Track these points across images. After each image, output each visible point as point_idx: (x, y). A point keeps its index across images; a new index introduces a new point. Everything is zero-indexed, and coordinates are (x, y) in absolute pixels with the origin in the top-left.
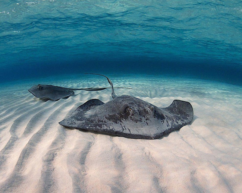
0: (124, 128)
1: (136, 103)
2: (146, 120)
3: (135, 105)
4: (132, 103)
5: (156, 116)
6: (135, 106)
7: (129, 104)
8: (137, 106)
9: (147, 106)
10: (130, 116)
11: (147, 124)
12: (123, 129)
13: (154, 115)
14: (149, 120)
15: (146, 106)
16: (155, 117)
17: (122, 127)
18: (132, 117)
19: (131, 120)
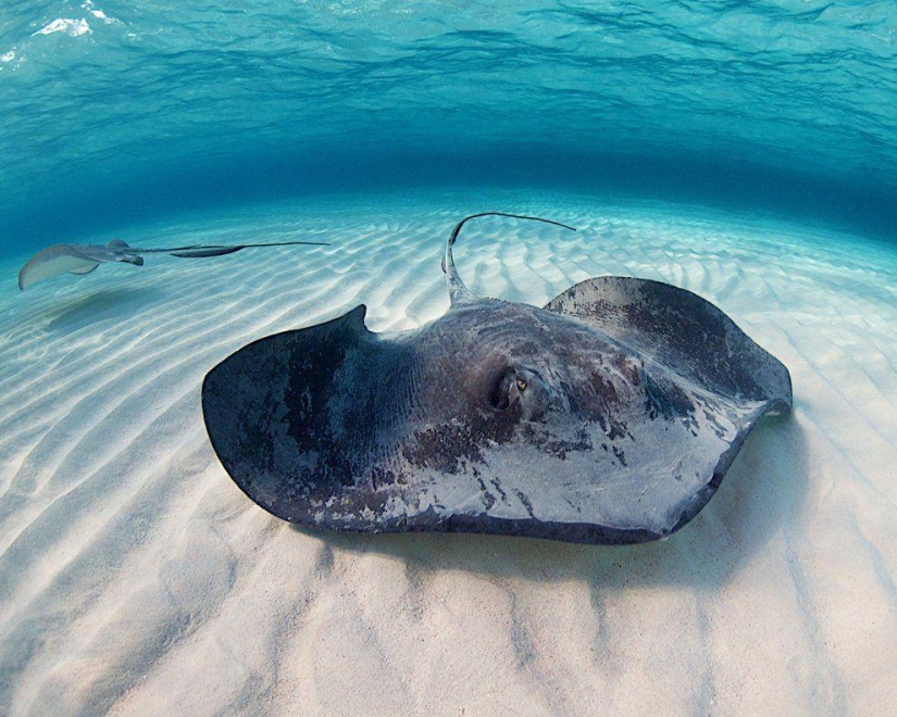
0: (492, 490)
1: (548, 343)
2: (612, 436)
3: (547, 354)
4: (529, 349)
5: (656, 406)
6: (547, 361)
7: (515, 353)
8: (554, 359)
9: (604, 355)
10: (522, 421)
11: (620, 456)
12: (488, 496)
13: (648, 405)
14: (627, 438)
15: (600, 356)
16: (652, 417)
17: (483, 488)
18: (536, 426)
19: (533, 447)
